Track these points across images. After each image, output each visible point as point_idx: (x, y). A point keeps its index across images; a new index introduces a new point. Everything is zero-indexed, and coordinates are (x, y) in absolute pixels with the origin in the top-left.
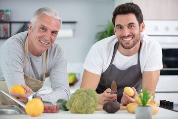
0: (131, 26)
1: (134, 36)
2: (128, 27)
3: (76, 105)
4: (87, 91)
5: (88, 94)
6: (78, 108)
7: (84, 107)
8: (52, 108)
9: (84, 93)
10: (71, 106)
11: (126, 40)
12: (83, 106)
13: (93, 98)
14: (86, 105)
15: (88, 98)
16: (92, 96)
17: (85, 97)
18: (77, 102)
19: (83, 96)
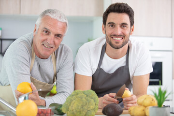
0: (124, 26)
1: (124, 37)
2: (121, 26)
3: (73, 108)
4: (86, 93)
5: (87, 96)
6: (76, 111)
7: (83, 110)
8: (45, 112)
9: (83, 94)
10: (68, 110)
11: (116, 39)
12: (81, 109)
13: (93, 100)
14: (85, 107)
15: (87, 100)
16: (92, 98)
17: (84, 99)
18: (75, 104)
19: (81, 98)
